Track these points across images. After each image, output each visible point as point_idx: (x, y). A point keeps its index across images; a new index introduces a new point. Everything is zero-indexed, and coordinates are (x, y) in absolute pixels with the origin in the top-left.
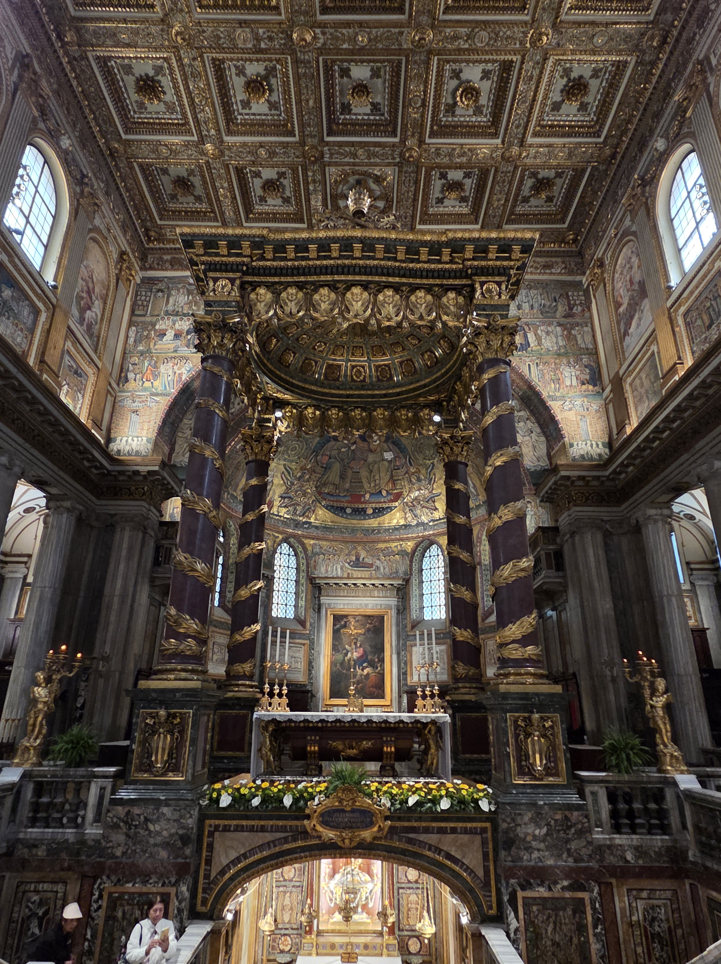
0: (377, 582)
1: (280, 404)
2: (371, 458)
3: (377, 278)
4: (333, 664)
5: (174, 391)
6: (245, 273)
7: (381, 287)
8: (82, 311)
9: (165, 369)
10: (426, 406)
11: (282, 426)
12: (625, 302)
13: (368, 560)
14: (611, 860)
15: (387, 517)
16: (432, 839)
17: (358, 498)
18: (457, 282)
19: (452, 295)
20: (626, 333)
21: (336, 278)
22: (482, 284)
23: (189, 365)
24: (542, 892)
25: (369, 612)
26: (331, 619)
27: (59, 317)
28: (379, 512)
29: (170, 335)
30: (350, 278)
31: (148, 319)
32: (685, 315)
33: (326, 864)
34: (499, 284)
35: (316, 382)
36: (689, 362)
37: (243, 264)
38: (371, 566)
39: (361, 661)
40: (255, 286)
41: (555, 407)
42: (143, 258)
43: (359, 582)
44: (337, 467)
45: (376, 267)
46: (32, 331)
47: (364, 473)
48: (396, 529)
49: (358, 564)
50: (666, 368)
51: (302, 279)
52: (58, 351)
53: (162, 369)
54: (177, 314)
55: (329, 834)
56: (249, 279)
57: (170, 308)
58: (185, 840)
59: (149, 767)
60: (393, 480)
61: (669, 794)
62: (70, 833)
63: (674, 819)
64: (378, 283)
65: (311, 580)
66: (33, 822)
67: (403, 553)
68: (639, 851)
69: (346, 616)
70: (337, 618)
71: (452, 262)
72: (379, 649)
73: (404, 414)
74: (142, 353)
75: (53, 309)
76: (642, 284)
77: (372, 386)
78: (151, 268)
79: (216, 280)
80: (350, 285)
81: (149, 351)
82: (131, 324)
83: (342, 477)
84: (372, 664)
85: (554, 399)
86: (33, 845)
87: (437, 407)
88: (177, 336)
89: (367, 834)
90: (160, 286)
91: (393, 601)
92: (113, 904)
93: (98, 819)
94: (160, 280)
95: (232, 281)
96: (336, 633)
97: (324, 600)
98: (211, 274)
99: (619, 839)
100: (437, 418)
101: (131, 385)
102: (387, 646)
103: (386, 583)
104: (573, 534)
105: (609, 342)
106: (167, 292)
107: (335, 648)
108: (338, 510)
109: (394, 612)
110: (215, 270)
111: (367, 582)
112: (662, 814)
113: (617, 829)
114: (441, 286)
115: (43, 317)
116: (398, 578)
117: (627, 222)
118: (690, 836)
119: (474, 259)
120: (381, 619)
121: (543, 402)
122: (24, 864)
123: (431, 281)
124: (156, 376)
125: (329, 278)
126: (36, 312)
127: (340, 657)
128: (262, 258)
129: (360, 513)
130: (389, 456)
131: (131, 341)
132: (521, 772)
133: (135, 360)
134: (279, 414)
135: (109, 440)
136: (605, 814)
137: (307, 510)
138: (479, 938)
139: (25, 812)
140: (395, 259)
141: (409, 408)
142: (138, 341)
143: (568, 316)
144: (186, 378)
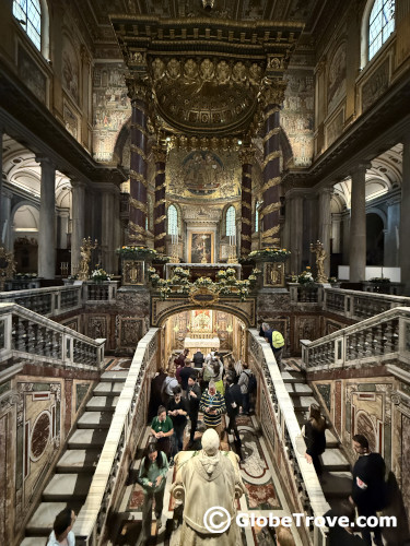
0: (209, 221)
1: (169, 134)
2: (207, 167)
3: (217, 54)
4: (192, 252)
5: (119, 129)
6: (149, 49)
7: (220, 60)
8: (68, 82)
9: (113, 117)
10: (235, 136)
11: (170, 146)
12: (333, 82)
13: (205, 212)
14: (295, 310)
15: (213, 195)
16: (234, 304)
17: (201, 186)
18: (259, 57)
19: (255, 66)
20: (331, 100)
21: (197, 53)
22: (272, 58)
24: (271, 319)
25: (206, 233)
26: (191, 235)
27: (57, 84)
28: (211, 192)
29: (113, 98)
30: (203, 53)
31: (101, 88)
32: (364, 86)
33: (193, 311)
34: (280, 59)
35: (185, 123)
36: (360, 114)
37: (147, 42)
38: (206, 215)
40: (154, 57)
41: (291, 140)
42: (93, 51)
43: (202, 221)
44: (192, 172)
45: (217, 46)
46: (45, 89)
47: (204, 174)
48: (217, 200)
49: (201, 214)
50: (347, 117)
51: (178, 53)
52: (60, 104)
53: (112, 117)
54: (115, 86)
55: (198, 303)
56: (151, 53)
57: (111, 82)
58: (146, 304)
59: (130, 281)
60: (216, 178)
61: (320, 290)
62: (103, 302)
63: (320, 298)
64: (217, 57)
65: (183, 220)
66: (90, 298)
67: (219, 210)
68: (305, 307)
69: (197, 234)
70: (194, 235)
71: (257, 43)
72: (209, 246)
73: (225, 140)
74: (101, 108)
75: (52, 77)
76: (345, 70)
77: (211, 126)
78: (99, 57)
79: (133, 53)
80: (204, 58)
81: (104, 107)
82: (93, 91)
83: (195, 176)
84: (207, 252)
85: (291, 136)
86: (91, 305)
87: (240, 137)
88: (117, 99)
89: (210, 302)
90: (104, 69)
91: (215, 229)
92: (123, 323)
93: (113, 297)
94: (104, 64)
95: (142, 53)
97: (188, 228)
98: (131, 49)
99: (299, 304)
100: (240, 143)
101: (98, 126)
102: (212, 245)
103: (212, 221)
104: (291, 199)
105: (322, 105)
106: (108, 72)
107: (193, 246)
108: (193, 191)
109: (215, 233)
110: (133, 46)
111: (205, 221)
112: (316, 296)
113: (299, 300)
114: (250, 60)
115: (49, 82)
117: (344, 30)
118: (324, 303)
119: (269, 42)
120: (210, 235)
121: (286, 138)
122: (90, 311)
123: (245, 57)
124: (109, 121)
125: (192, 53)
126: (45, 79)
127: (194, 249)
128: (157, 39)
129: (202, 192)
130: (215, 167)
131: (95, 101)
132: (267, 283)
133: (98, 112)
134: (168, 139)
135: (93, 154)
136: (296, 297)
137: (181, 191)
138: (248, 332)
139: (86, 295)
140: (227, 41)
141: (227, 137)
142: (98, 101)
143: (304, 91)
144: (123, 122)
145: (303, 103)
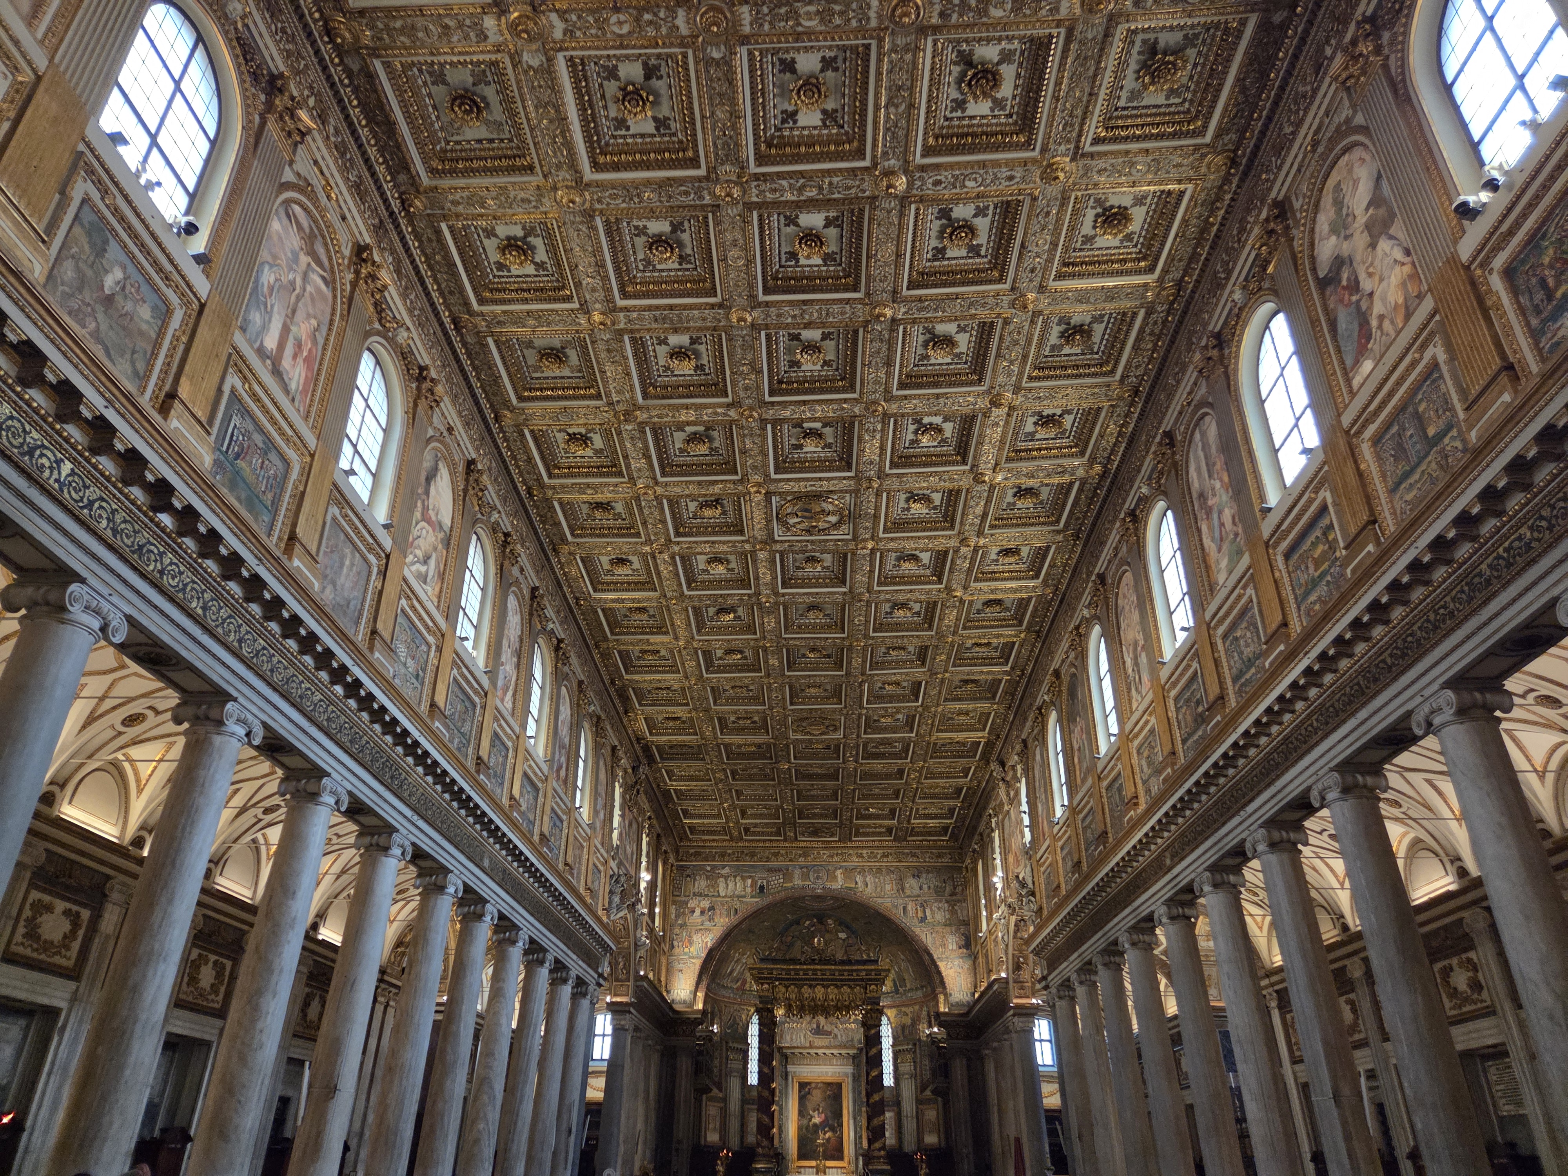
0: (835, 1052)
4: (800, 1128)
5: (704, 955)
9: (697, 938)
13: (828, 1028)
19: (858, 988)
23: (711, 936)
25: (829, 1079)
26: (796, 1086)
29: (698, 912)
30: (816, 982)
31: (682, 899)
37: (773, 977)
38: (829, 1033)
39: (824, 1124)
41: (942, 965)
43: (820, 1051)
49: (819, 1032)
53: (695, 938)
54: (701, 895)
57: (696, 890)
69: (809, 1083)
70: (802, 1085)
71: (858, 975)
72: (839, 1115)
74: (681, 926)
78: (682, 860)
80: (816, 985)
81: (685, 924)
84: (833, 1129)
85: (941, 960)
88: (702, 913)
90: (688, 872)
91: (849, 1069)
94: (687, 867)
95: (768, 984)
96: (802, 1099)
97: (790, 1068)
101: (676, 951)
102: (845, 1112)
103: (843, 1052)
106: (692, 876)
107: (802, 1113)
109: (850, 1080)
111: (827, 1051)
116: (853, 1047)
119: (866, 975)
120: (839, 1086)
121: (934, 961)
124: (691, 944)
127: (805, 1122)
130: (843, 935)
131: (674, 917)
133: (677, 931)
142: (677, 916)
143: (953, 894)
144: (709, 945)
145: (953, 912)
